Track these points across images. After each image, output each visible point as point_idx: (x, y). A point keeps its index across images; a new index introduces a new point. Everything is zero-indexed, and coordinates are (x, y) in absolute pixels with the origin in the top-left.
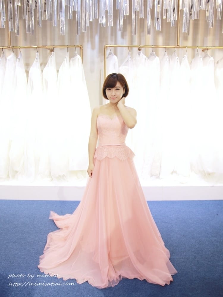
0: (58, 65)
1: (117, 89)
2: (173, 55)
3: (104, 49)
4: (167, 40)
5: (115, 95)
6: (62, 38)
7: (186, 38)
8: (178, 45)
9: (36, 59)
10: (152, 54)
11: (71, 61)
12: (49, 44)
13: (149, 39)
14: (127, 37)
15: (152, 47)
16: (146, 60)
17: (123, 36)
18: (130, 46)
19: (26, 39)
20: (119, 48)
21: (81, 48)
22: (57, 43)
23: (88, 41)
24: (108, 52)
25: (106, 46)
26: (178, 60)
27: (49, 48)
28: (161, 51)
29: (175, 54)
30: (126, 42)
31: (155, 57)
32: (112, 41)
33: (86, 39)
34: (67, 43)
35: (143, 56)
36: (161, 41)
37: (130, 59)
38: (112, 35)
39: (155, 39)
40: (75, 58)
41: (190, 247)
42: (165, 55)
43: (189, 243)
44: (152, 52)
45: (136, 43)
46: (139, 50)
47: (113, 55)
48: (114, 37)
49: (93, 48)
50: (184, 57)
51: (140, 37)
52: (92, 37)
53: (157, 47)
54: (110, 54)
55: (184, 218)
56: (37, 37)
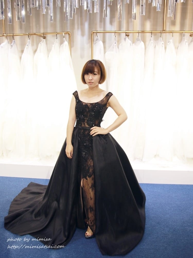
3: (92, 35)
4: (154, 25)
5: (92, 79)
6: (54, 26)
7: (173, 23)
8: (163, 30)
9: (26, 46)
10: (138, 40)
11: (61, 47)
12: (42, 31)
13: (137, 24)
14: (116, 24)
15: (138, 32)
16: (131, 45)
17: (111, 22)
18: (116, 32)
19: (21, 27)
20: (108, 34)
21: (69, 34)
22: (49, 30)
23: (78, 28)
24: (95, 38)
25: (94, 32)
26: (163, 45)
27: (40, 35)
29: (160, 39)
30: (114, 28)
31: (141, 42)
32: (100, 27)
33: (76, 26)
34: (58, 30)
35: (128, 41)
36: (148, 26)
37: (115, 44)
38: (101, 21)
39: (143, 25)
40: (63, 44)
41: (162, 237)
42: (150, 40)
43: (163, 232)
44: (137, 37)
45: (124, 29)
46: (126, 35)
47: (100, 41)
48: (103, 23)
49: (83, 35)
50: (169, 42)
51: (128, 23)
52: (82, 24)
53: (143, 32)
54: (97, 40)
56: (31, 25)
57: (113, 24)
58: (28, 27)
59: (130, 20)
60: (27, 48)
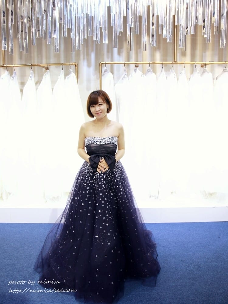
0: (53, 82)
1: (100, 105)
2: (171, 71)
3: (100, 66)
4: (165, 55)
5: (99, 110)
6: (58, 56)
7: (184, 54)
8: (175, 61)
9: (30, 78)
10: (149, 71)
11: (66, 79)
12: (44, 62)
13: (146, 55)
14: (124, 54)
15: (148, 64)
16: (142, 76)
17: (119, 53)
18: (125, 63)
19: (21, 58)
20: (115, 65)
21: (76, 65)
22: (52, 61)
23: (84, 59)
24: (104, 69)
25: (102, 63)
26: (176, 76)
27: (44, 66)
28: (158, 67)
29: (172, 70)
30: (123, 59)
31: (152, 73)
32: (108, 58)
33: (82, 57)
34: (62, 61)
35: (139, 71)
36: (158, 57)
37: (126, 76)
38: (108, 52)
39: (153, 56)
40: (70, 75)
41: (187, 273)
42: (162, 71)
43: (187, 269)
44: (148, 68)
45: (133, 60)
46: (136, 67)
47: (109, 72)
48: (110, 54)
49: (89, 65)
50: (181, 73)
51: (137, 54)
52: (88, 55)
53: (154, 63)
54: (106, 71)
55: (184, 241)
56: (32, 55)
57: (121, 54)
58: (29, 57)
59: (139, 50)
60: (30, 80)
